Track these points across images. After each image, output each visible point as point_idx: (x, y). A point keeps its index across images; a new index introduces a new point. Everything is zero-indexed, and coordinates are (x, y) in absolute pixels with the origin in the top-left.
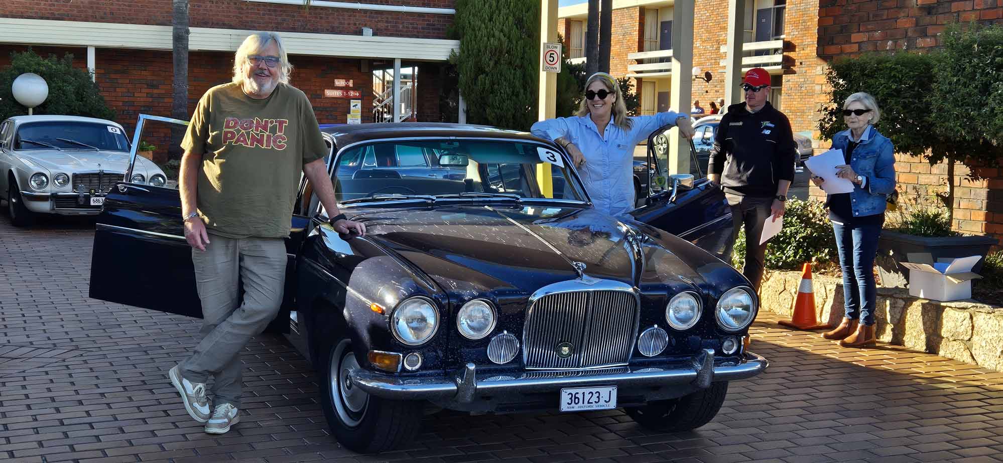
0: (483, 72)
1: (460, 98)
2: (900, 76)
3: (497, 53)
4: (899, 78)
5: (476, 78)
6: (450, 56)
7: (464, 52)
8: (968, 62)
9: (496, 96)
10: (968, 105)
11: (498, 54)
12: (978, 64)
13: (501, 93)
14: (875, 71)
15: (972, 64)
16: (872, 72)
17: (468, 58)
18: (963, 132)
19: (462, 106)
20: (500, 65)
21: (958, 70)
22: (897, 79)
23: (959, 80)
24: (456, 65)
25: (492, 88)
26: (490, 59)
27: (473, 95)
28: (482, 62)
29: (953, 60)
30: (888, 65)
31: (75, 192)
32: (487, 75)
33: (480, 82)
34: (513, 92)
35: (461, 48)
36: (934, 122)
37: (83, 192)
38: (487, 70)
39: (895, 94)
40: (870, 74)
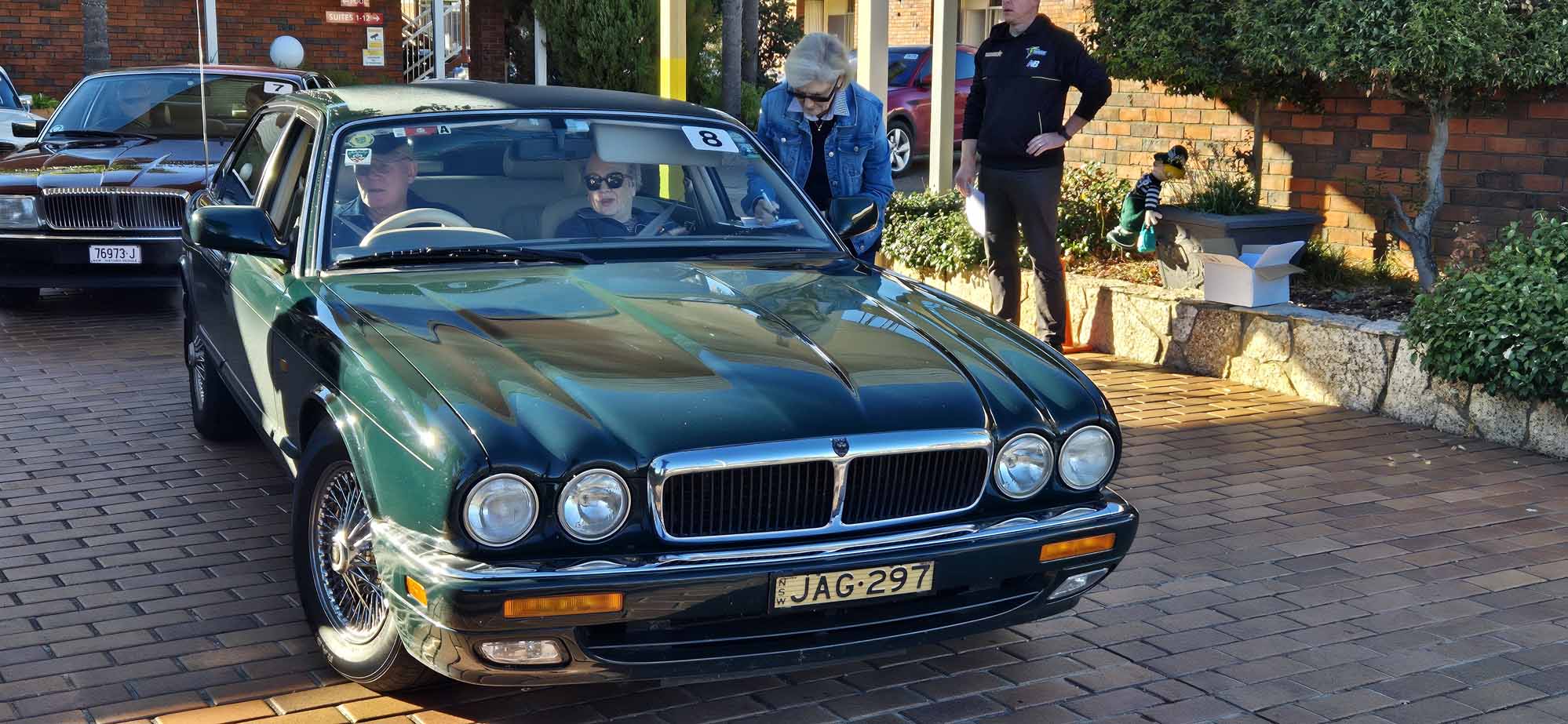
1: (537, 24)
9: (591, 20)
13: (598, 15)
18: (1279, 61)
19: (540, 35)
25: (584, 9)
27: (556, 19)
33: (565, 0)
34: (616, 14)
36: (1239, 47)
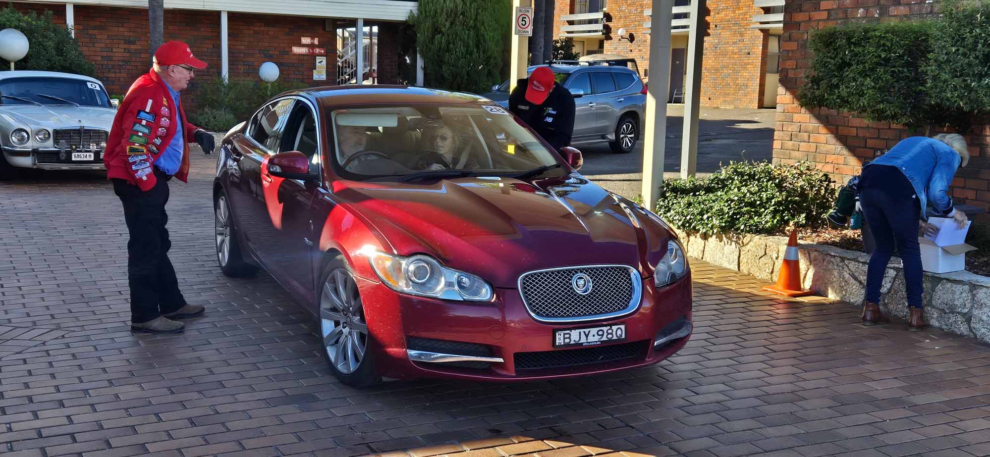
0: (440, 32)
1: (418, 56)
2: (889, 45)
3: (453, 14)
4: (888, 46)
5: (433, 37)
6: (409, 17)
7: (422, 14)
8: (969, 32)
9: (451, 54)
10: (968, 75)
11: (453, 16)
12: (980, 34)
13: (456, 52)
14: (862, 39)
15: (974, 34)
16: (858, 41)
17: (426, 18)
18: (961, 103)
19: (420, 63)
20: (456, 26)
21: (958, 40)
22: (886, 48)
23: (958, 50)
24: (414, 26)
25: (448, 47)
26: (446, 20)
27: (430, 53)
28: (439, 22)
29: (952, 30)
30: (878, 34)
31: (56, 147)
32: (443, 35)
33: (436, 43)
34: (467, 51)
35: (419, 10)
36: (929, 92)
37: (64, 146)
38: (443, 30)
39: (883, 62)
40: (857, 42)
